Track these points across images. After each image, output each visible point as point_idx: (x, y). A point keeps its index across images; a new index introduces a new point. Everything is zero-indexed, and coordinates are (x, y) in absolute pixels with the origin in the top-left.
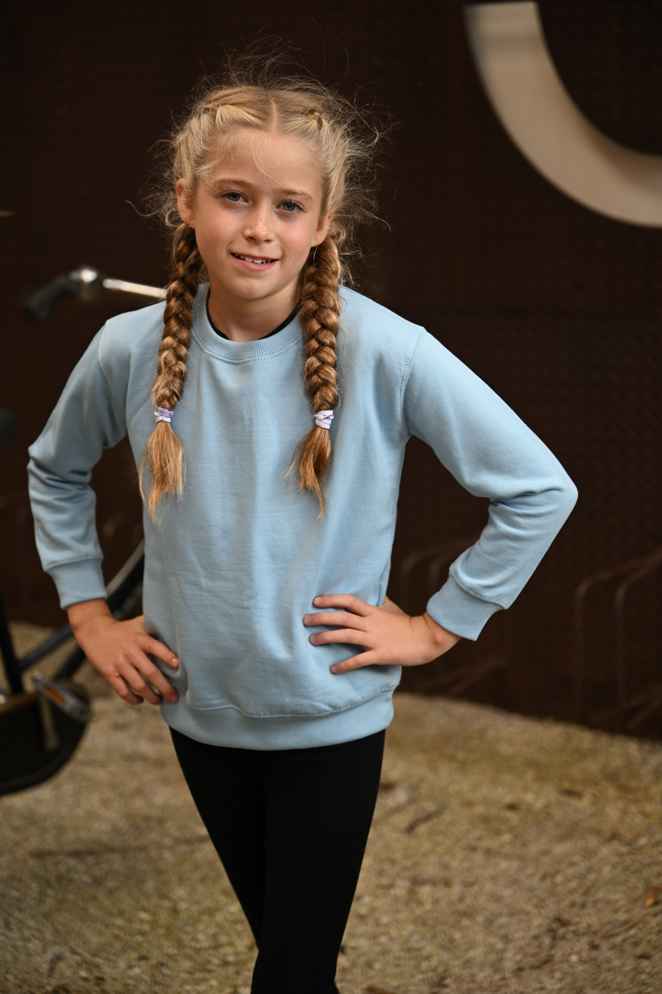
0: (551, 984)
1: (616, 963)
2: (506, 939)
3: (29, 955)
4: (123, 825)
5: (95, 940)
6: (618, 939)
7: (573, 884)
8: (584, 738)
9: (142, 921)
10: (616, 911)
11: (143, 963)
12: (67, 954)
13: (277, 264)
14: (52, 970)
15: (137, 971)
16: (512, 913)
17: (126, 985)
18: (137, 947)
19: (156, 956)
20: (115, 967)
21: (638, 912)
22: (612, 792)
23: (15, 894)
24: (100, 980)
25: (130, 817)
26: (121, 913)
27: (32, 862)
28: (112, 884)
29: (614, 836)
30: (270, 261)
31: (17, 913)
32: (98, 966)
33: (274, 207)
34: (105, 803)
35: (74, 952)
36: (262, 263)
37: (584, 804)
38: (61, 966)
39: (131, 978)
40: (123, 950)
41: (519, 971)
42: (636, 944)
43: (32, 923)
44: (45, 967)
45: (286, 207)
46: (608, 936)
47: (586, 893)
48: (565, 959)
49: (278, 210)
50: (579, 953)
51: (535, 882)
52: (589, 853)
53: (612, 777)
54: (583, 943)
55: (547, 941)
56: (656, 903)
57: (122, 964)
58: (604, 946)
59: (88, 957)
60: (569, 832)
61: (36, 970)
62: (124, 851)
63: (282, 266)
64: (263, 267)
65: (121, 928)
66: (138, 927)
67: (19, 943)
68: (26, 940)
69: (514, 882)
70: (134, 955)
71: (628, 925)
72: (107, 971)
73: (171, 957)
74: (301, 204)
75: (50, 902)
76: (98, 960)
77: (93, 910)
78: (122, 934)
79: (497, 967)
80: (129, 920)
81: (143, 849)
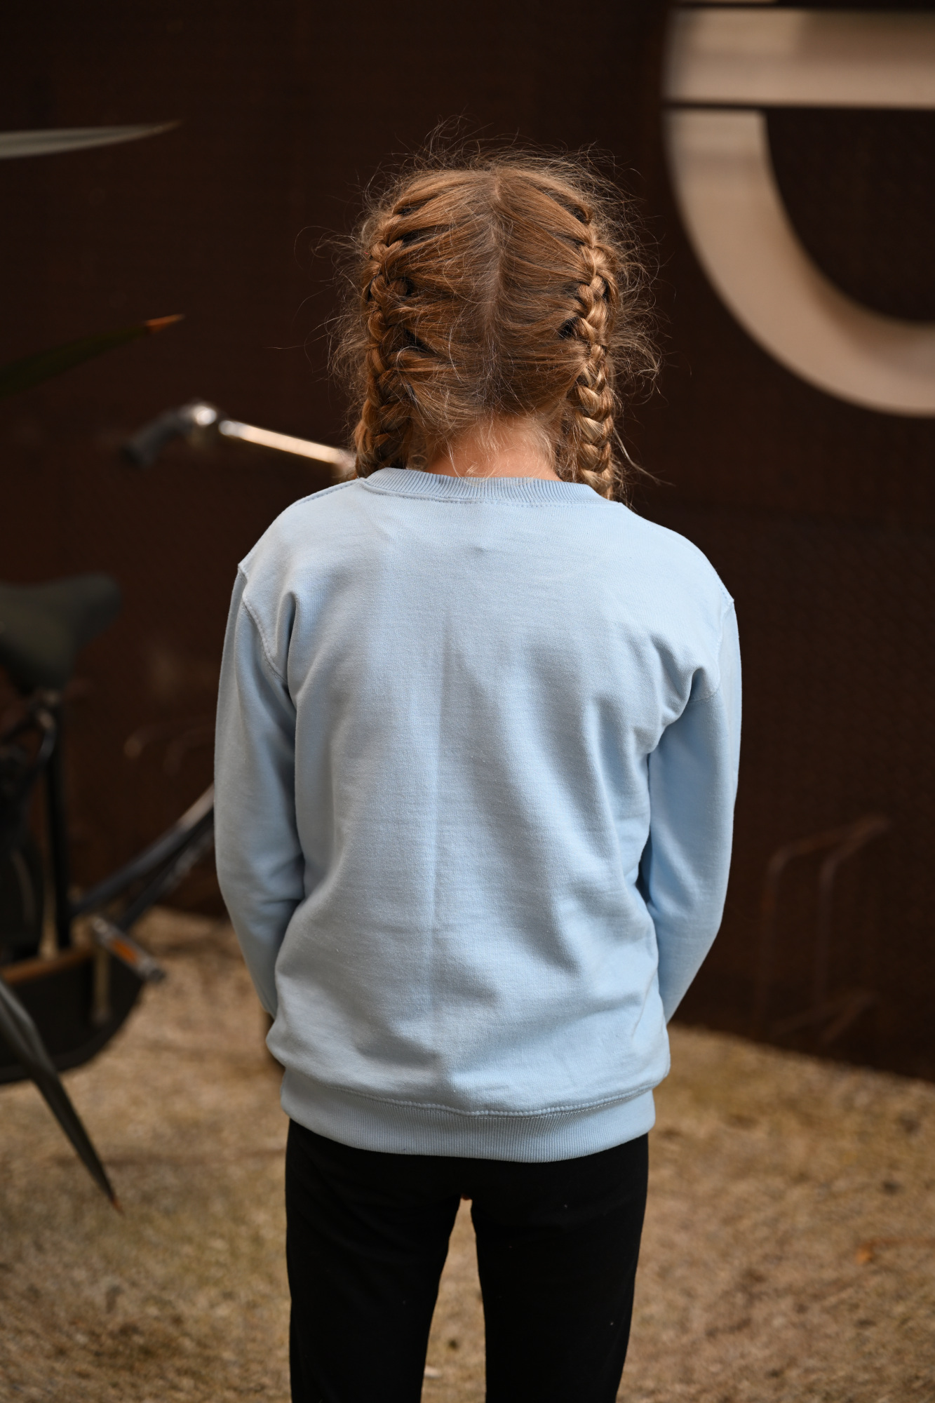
0: (757, 1351)
1: (832, 1329)
2: (689, 1294)
3: (76, 1285)
5: (159, 1271)
6: (832, 1300)
7: (763, 1232)
8: (747, 1056)
10: (822, 1266)
11: (229, 1302)
12: (126, 1286)
14: (111, 1306)
15: (222, 1311)
16: (693, 1263)
18: (217, 1283)
19: (244, 1295)
20: (194, 1304)
21: (850, 1270)
22: (791, 1123)
23: (39, 1208)
24: (178, 1320)
26: (188, 1239)
27: (55, 1172)
28: (167, 1202)
29: (802, 1178)
31: (47, 1233)
32: (170, 1302)
34: (136, 1102)
35: (134, 1284)
37: (759, 1136)
38: (122, 1301)
39: (216, 1319)
40: (200, 1285)
41: (712, 1333)
42: (854, 1307)
43: (71, 1246)
44: (100, 1299)
46: (817, 1297)
47: (783, 1241)
48: (767, 1321)
50: (785, 1315)
51: (712, 1227)
52: (776, 1197)
53: (791, 1104)
54: (786, 1304)
55: (740, 1299)
56: (872, 1260)
57: (202, 1302)
58: (815, 1308)
59: (155, 1292)
60: (746, 1168)
61: (90, 1304)
65: (192, 1258)
67: (59, 1270)
68: (67, 1266)
69: (686, 1226)
70: (215, 1292)
71: (840, 1285)
72: (183, 1308)
73: (264, 1296)
75: (90, 1222)
76: (170, 1296)
77: (149, 1232)
78: (194, 1265)
79: (683, 1326)
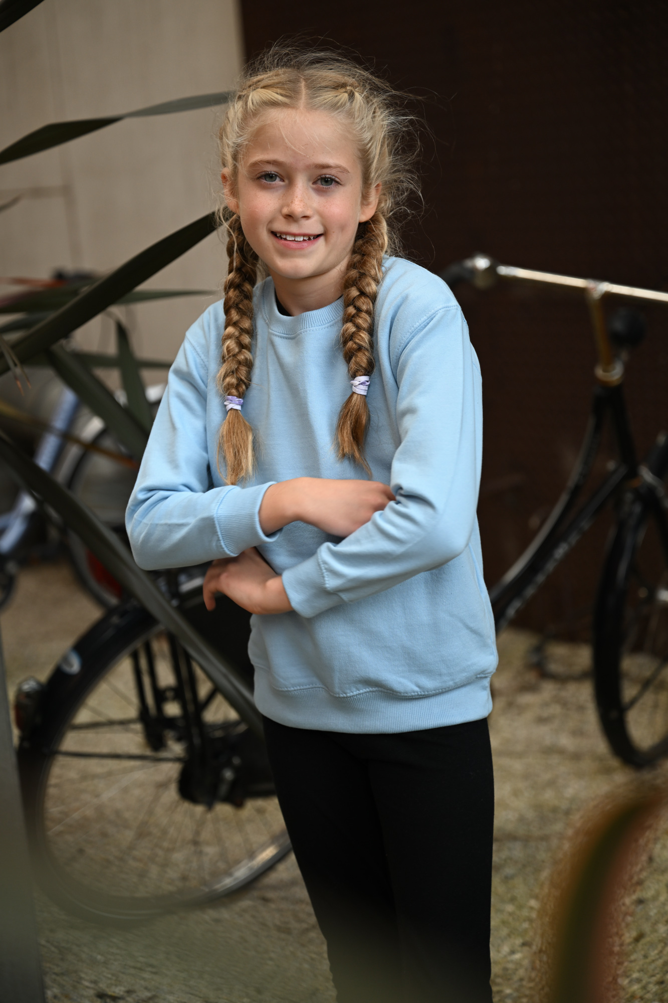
4: (530, 815)
9: (532, 908)
11: (526, 949)
13: (322, 239)
15: (517, 956)
17: (506, 969)
18: (522, 934)
20: (501, 951)
25: (538, 807)
30: (312, 238)
33: (310, 184)
36: (304, 240)
39: (512, 961)
40: (509, 935)
45: (323, 183)
49: (314, 186)
57: (506, 949)
62: (526, 840)
63: (326, 240)
64: (305, 244)
65: (511, 914)
66: (527, 914)
70: (518, 941)
74: (336, 177)
78: (511, 919)
80: (520, 907)
81: (545, 838)
